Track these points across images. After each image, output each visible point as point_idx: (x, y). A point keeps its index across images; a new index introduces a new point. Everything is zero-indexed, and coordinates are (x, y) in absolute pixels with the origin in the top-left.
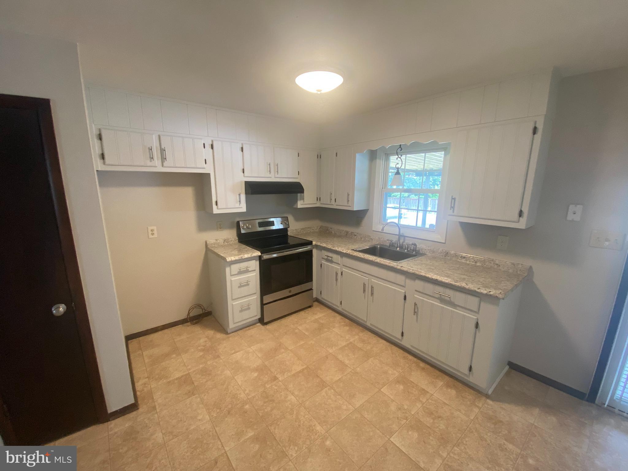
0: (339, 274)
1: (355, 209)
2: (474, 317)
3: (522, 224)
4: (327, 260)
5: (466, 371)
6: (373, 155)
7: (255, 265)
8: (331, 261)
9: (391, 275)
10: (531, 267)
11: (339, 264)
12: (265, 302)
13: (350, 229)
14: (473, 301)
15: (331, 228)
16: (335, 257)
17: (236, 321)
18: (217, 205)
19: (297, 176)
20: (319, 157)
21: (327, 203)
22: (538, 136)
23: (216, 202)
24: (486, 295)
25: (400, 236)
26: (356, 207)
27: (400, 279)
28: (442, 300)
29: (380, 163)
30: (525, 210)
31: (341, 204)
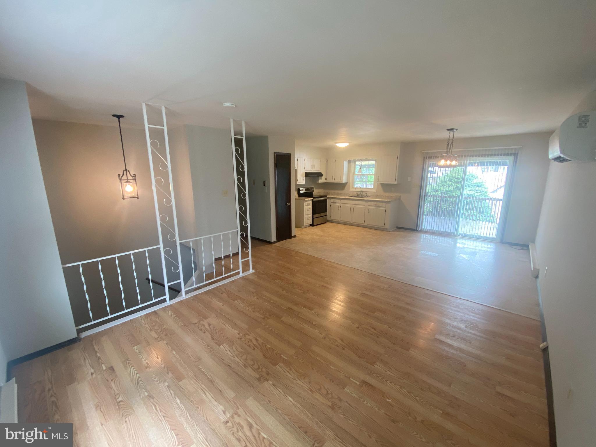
0: (339, 207)
1: (344, 182)
2: (384, 209)
3: (396, 183)
4: (333, 203)
5: (384, 225)
6: (349, 162)
7: (311, 203)
8: (336, 203)
9: (360, 202)
10: (400, 196)
11: (339, 203)
12: (314, 217)
13: (339, 192)
14: (384, 204)
15: (330, 192)
16: (338, 201)
17: (306, 223)
18: (298, 181)
19: (319, 169)
20: (327, 161)
21: (330, 180)
22: (398, 159)
23: (298, 180)
24: (387, 201)
25: (361, 191)
26: (344, 181)
27: (363, 203)
28: (376, 206)
29: (352, 164)
30: (396, 179)
31: (337, 180)
